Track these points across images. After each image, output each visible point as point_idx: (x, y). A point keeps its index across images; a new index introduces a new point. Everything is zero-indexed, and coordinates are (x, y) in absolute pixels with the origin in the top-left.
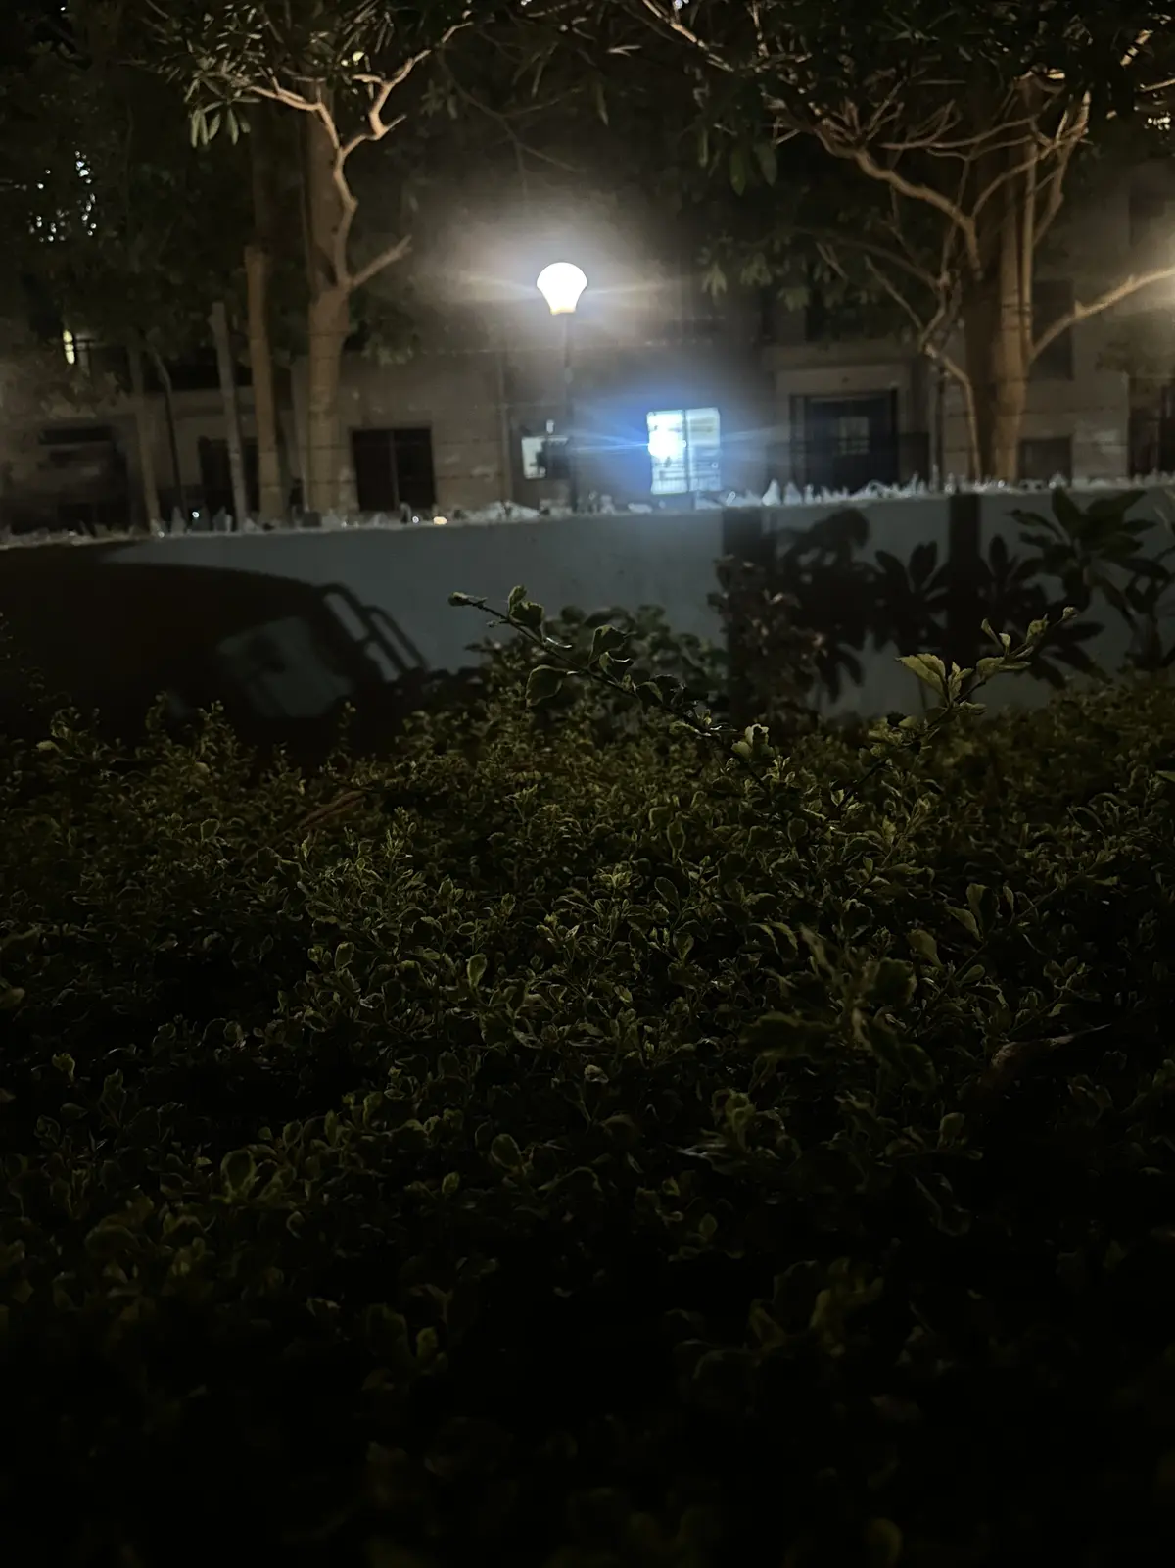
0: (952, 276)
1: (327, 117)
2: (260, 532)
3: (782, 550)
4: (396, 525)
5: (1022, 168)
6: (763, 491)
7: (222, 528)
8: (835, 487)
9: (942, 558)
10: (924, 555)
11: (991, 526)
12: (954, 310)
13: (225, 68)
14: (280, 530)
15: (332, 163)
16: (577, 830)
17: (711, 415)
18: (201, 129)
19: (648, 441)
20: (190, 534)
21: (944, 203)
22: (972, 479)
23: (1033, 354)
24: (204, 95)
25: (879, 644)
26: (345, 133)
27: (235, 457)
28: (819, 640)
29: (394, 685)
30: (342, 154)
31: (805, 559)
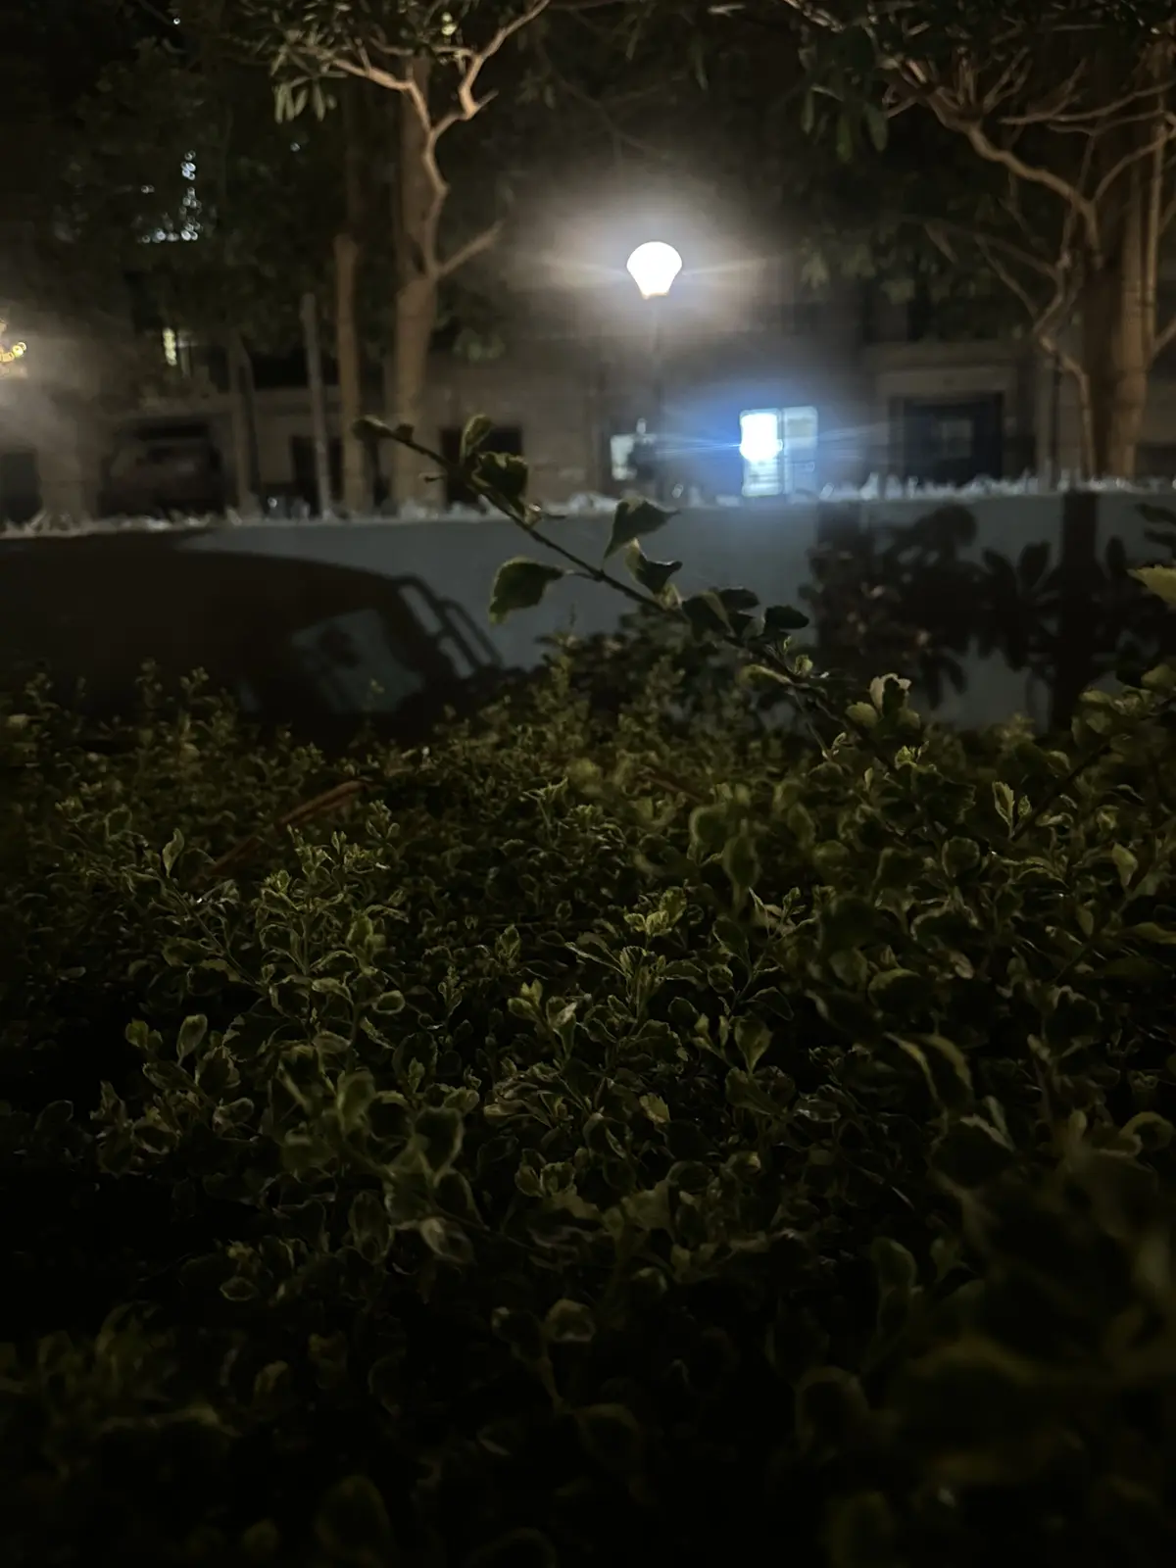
0: (1074, 260)
1: (418, 97)
2: (337, 522)
3: (882, 545)
4: (473, 516)
5: (1151, 148)
6: (862, 482)
7: (298, 516)
8: (940, 480)
9: (1055, 559)
10: (1035, 555)
11: (1108, 526)
12: (1073, 296)
13: (312, 40)
14: (358, 520)
15: (422, 145)
16: (619, 840)
17: (806, 415)
18: (286, 104)
19: (739, 440)
20: (269, 522)
21: (1064, 189)
22: (1086, 477)
23: (1156, 346)
24: (290, 71)
25: (985, 651)
26: (436, 112)
27: (321, 448)
28: (923, 637)
29: (467, 682)
30: (433, 136)
31: (907, 556)
